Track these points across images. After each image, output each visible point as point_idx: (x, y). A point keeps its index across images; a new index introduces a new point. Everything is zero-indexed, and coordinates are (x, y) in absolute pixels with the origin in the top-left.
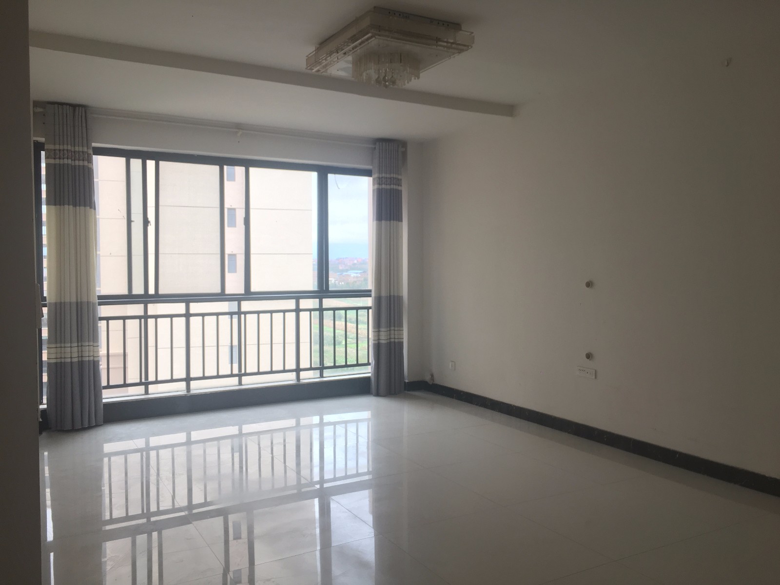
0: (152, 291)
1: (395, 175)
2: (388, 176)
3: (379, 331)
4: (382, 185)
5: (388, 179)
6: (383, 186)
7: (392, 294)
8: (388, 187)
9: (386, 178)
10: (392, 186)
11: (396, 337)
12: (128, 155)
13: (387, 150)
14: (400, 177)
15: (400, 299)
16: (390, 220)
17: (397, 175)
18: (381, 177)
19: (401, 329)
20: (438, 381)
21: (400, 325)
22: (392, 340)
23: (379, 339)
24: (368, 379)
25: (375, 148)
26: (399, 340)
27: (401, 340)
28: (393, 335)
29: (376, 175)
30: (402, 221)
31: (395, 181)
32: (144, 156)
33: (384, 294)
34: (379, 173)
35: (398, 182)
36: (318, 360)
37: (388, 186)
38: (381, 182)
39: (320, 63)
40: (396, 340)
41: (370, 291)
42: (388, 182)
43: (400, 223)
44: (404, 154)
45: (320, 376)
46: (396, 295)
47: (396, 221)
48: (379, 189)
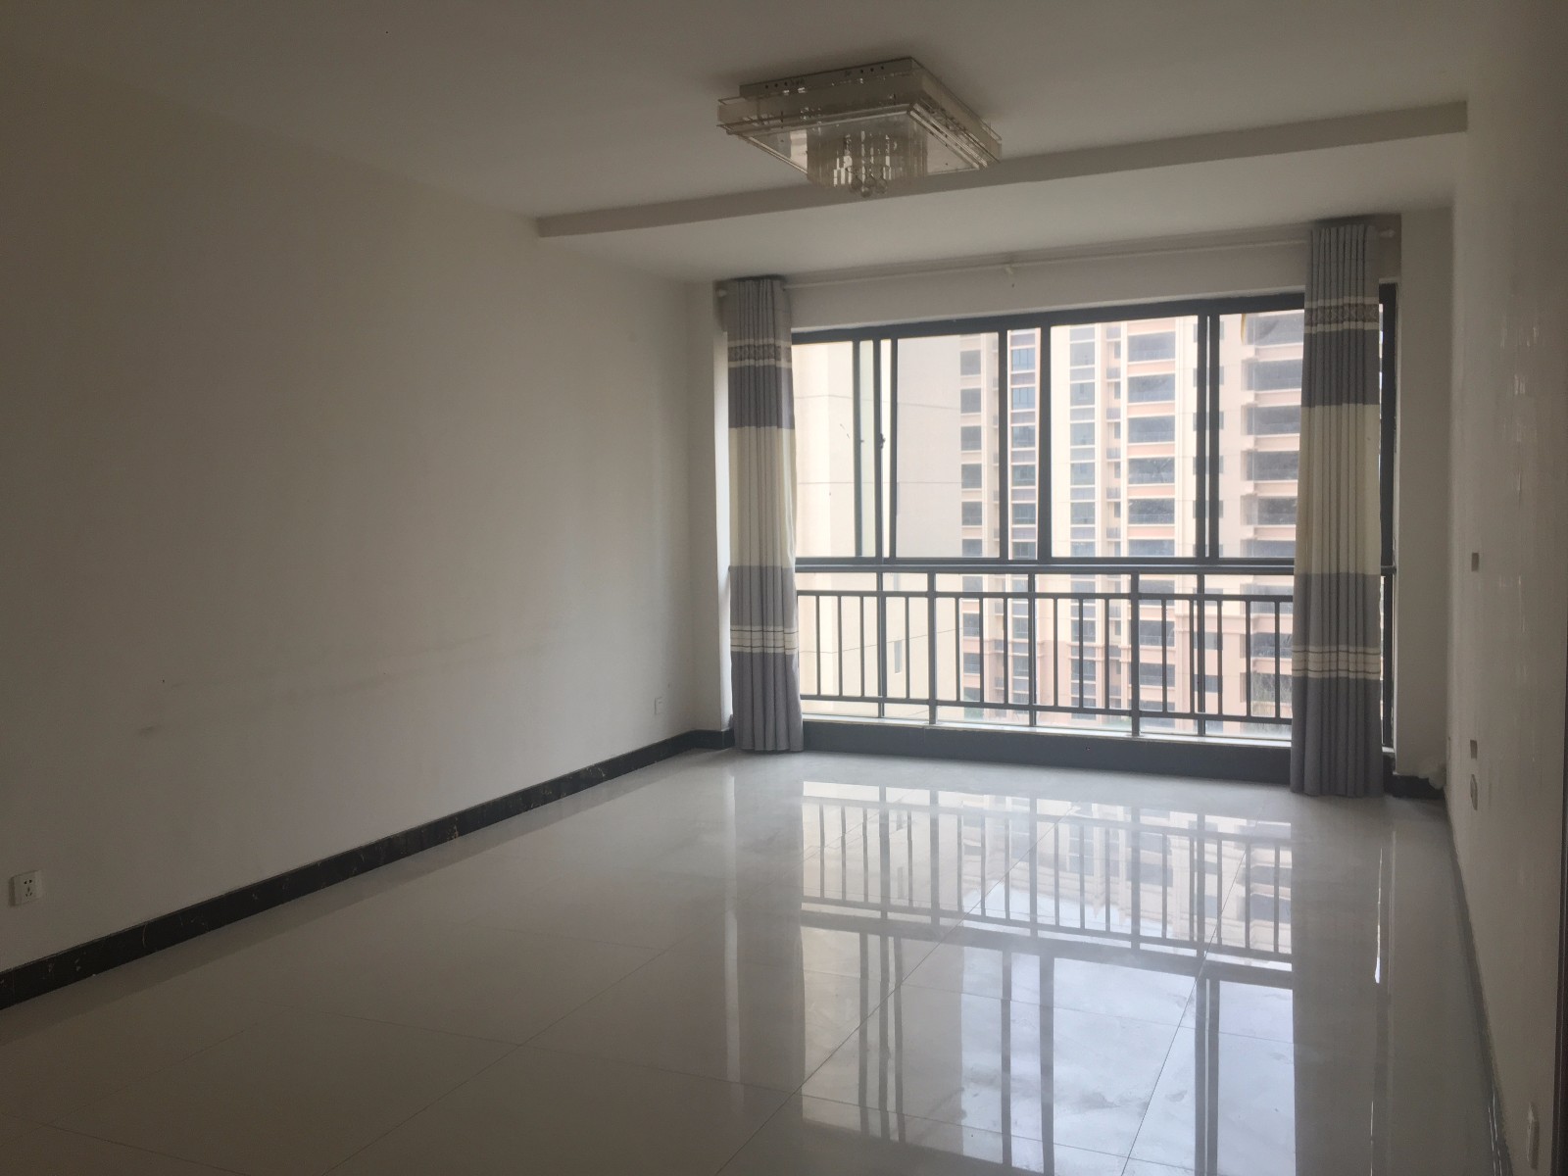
0: (886, 553)
1: (1352, 298)
2: (1334, 302)
3: (1306, 651)
5: (1333, 311)
6: (1321, 328)
7: (1343, 569)
8: (1332, 328)
9: (1330, 308)
12: (855, 336)
13: (1334, 244)
14: (1369, 301)
15: (1364, 581)
16: (1339, 403)
18: (1314, 307)
21: (1366, 641)
22: (1343, 674)
26: (1361, 676)
28: (1346, 663)
32: (876, 334)
33: (1320, 569)
37: (1334, 325)
41: (1291, 562)
42: (1333, 317)
44: (1395, 242)
47: (1356, 402)
48: (1311, 334)
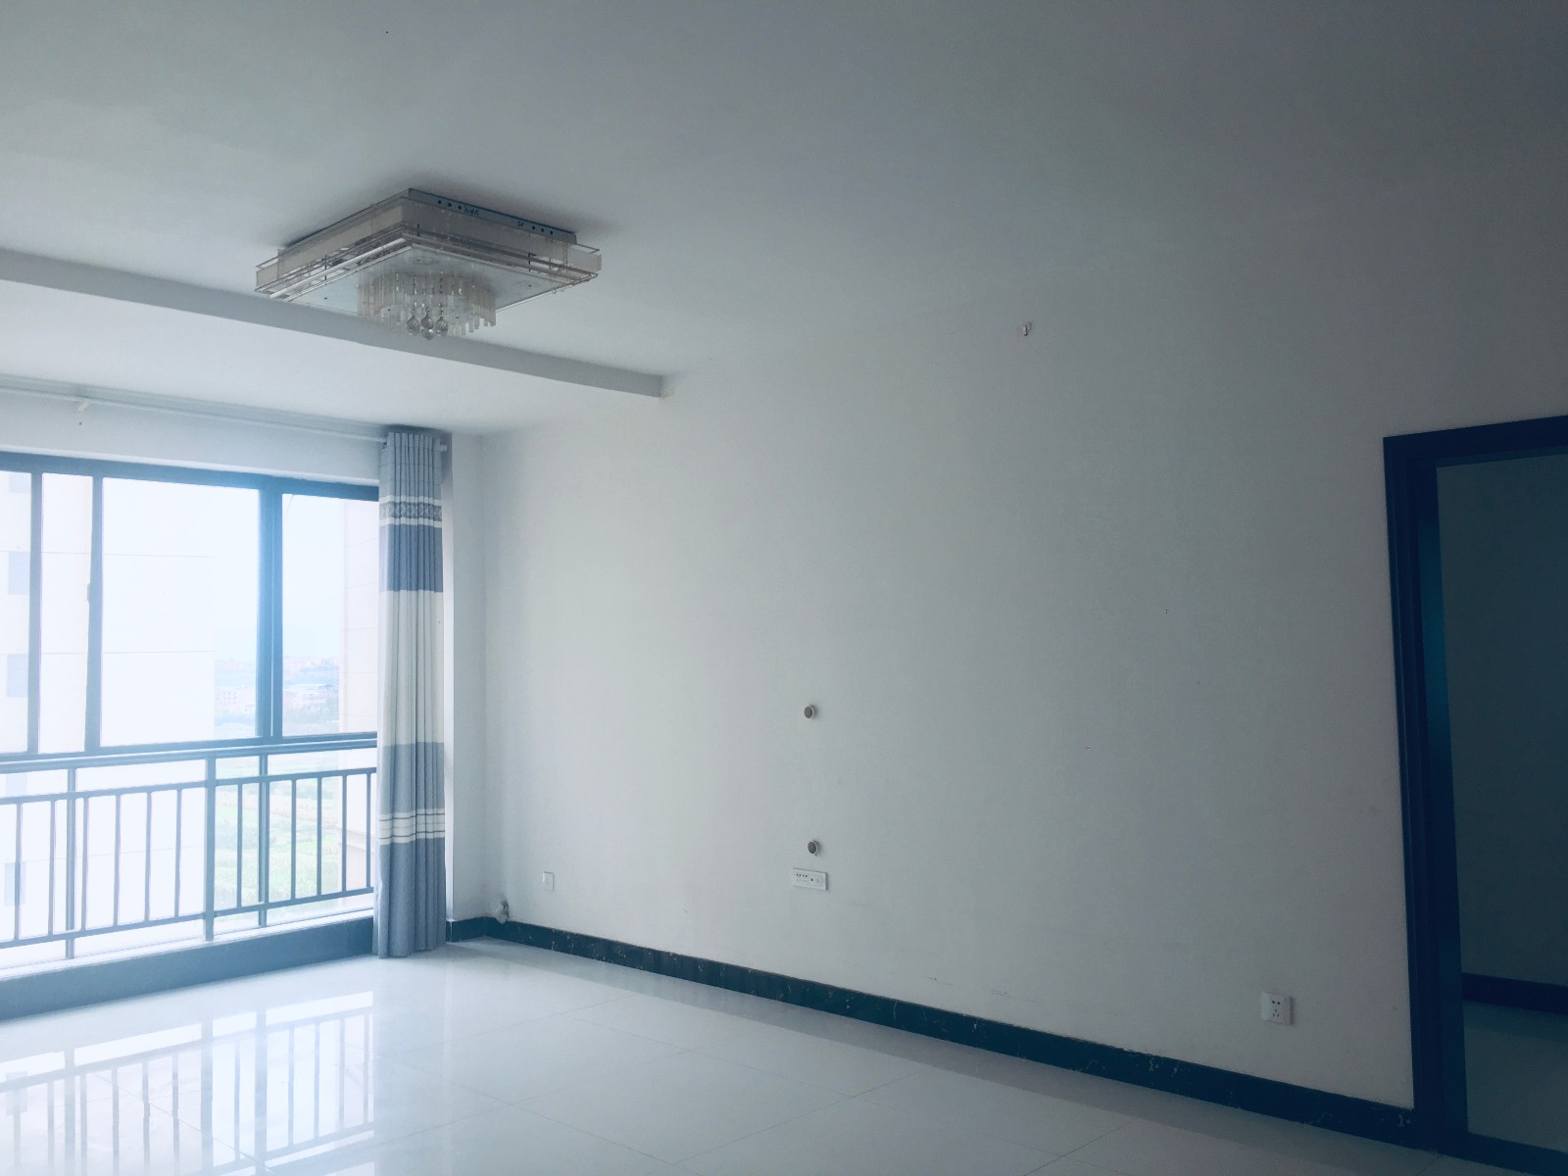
1: (426, 498)
2: (413, 500)
3: (393, 819)
4: (400, 517)
5: (412, 507)
6: (403, 520)
7: (421, 740)
8: (413, 522)
9: (410, 504)
10: (421, 521)
11: (430, 829)
13: (411, 450)
14: (437, 503)
15: (437, 748)
16: (417, 589)
17: (431, 499)
18: (398, 501)
19: (440, 811)
20: (518, 915)
21: (439, 803)
22: (422, 836)
23: (392, 836)
24: (369, 922)
25: (385, 444)
26: (436, 835)
27: (441, 835)
28: (424, 826)
29: (386, 498)
30: (442, 591)
31: (427, 511)
33: (404, 740)
34: (395, 494)
35: (434, 512)
36: (255, 891)
37: (413, 520)
38: (398, 513)
39: (287, 282)
40: (430, 836)
41: (374, 735)
42: (413, 513)
43: (438, 594)
44: (446, 457)
45: (260, 923)
46: (429, 740)
47: (430, 590)
48: (395, 526)
